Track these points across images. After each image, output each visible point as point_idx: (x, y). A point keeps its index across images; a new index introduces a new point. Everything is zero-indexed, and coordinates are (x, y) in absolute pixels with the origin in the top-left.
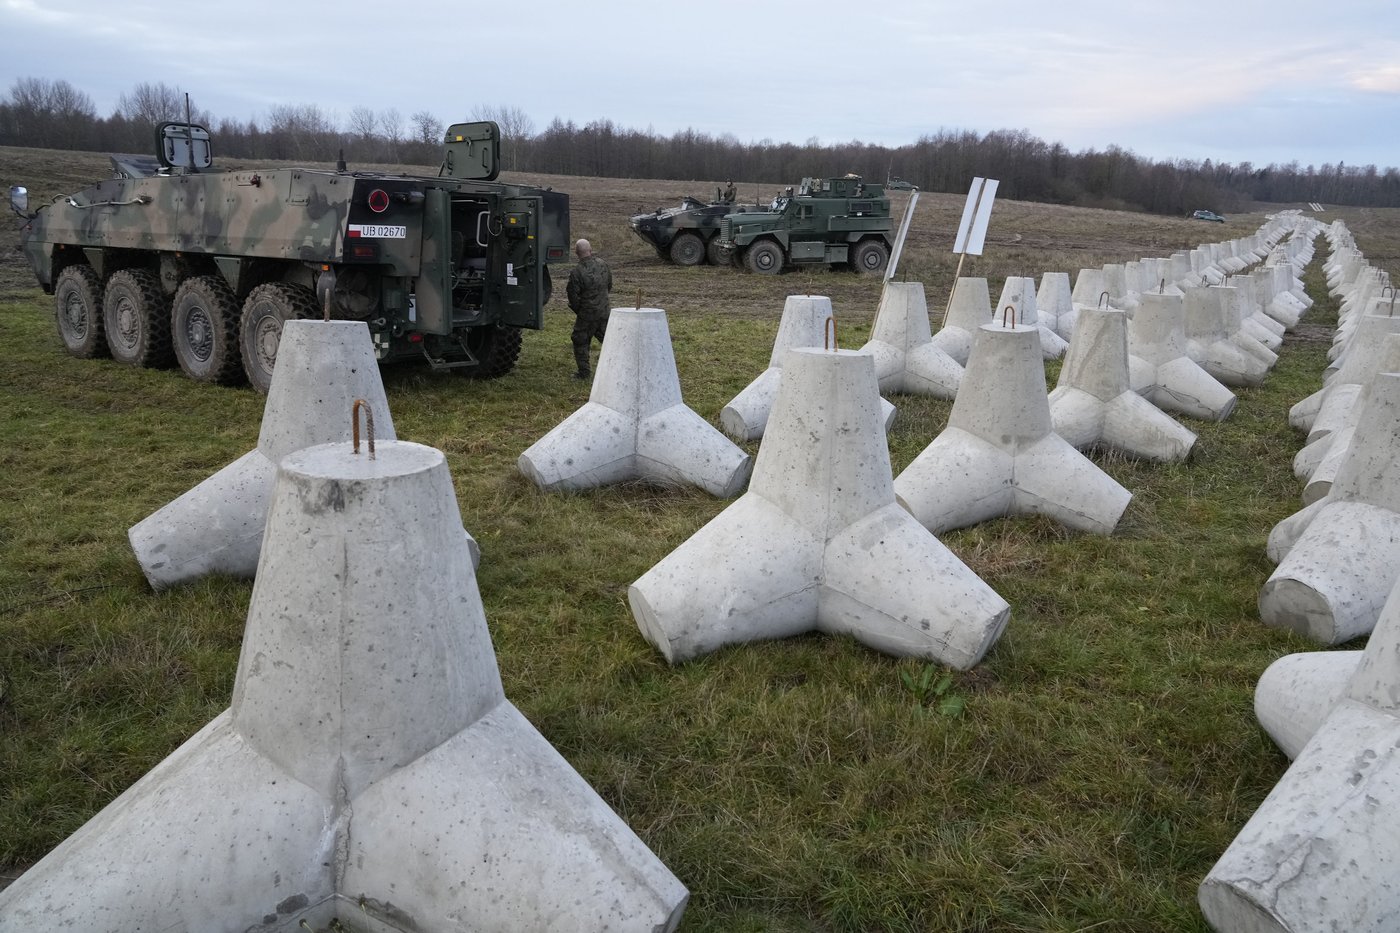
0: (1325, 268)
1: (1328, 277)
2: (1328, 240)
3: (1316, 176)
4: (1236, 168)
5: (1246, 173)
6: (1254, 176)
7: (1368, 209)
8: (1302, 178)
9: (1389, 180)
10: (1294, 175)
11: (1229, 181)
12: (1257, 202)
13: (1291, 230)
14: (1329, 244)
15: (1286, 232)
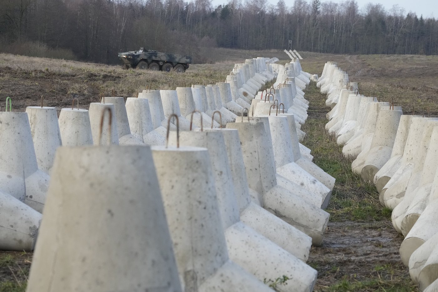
0: (330, 127)
1: (339, 141)
2: (323, 90)
3: (289, 15)
4: (191, 4)
5: (204, 10)
6: (214, 14)
7: (355, 57)
8: (273, 18)
9: (373, 20)
10: (262, 13)
11: (184, 20)
12: (221, 49)
13: (271, 77)
14: (325, 96)
15: (265, 79)
